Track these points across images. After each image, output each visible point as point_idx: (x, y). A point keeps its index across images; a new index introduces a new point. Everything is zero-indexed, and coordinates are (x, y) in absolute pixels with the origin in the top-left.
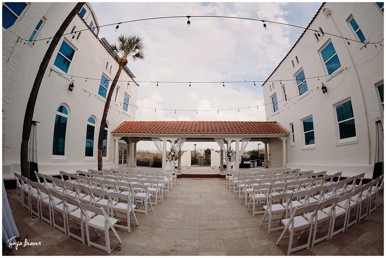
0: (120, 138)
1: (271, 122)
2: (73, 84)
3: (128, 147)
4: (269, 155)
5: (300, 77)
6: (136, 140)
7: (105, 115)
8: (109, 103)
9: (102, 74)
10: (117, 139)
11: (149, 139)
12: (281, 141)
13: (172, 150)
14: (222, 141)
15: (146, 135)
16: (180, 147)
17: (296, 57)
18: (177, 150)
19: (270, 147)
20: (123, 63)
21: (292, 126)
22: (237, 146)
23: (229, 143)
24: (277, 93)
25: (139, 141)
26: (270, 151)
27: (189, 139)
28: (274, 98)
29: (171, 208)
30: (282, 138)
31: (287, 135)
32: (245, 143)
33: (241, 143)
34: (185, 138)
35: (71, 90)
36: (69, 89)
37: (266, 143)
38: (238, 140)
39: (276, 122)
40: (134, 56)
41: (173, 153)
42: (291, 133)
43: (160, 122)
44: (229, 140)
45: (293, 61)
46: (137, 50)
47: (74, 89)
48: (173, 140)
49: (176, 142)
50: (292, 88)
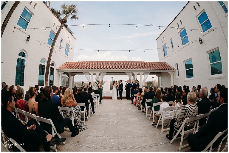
0: (62, 73)
1: (163, 63)
2: (29, 36)
3: (69, 79)
4: (161, 84)
5: (183, 34)
6: (74, 74)
7: (50, 56)
8: (53, 48)
9: (50, 30)
10: (61, 73)
11: (81, 73)
12: (170, 75)
13: (97, 80)
14: (131, 74)
15: (79, 70)
16: (102, 78)
17: (181, 21)
18: (100, 80)
19: (161, 79)
20: (63, 22)
21: (177, 65)
22: (141, 78)
23: (135, 75)
24: (166, 44)
25: (76, 75)
26: (161, 82)
27: (108, 73)
28: (164, 47)
29: (95, 126)
30: (170, 73)
31: (174, 71)
32: (146, 76)
33: (143, 76)
34: (105, 72)
35: (28, 41)
36: (27, 40)
37: (159, 76)
38: (141, 73)
39: (165, 63)
40: (72, 17)
41: (97, 82)
42: (177, 70)
43: (89, 62)
44: (135, 73)
45: (178, 23)
46: (74, 14)
47: (30, 40)
48: (98, 73)
49: (99, 75)
50: (178, 40)
